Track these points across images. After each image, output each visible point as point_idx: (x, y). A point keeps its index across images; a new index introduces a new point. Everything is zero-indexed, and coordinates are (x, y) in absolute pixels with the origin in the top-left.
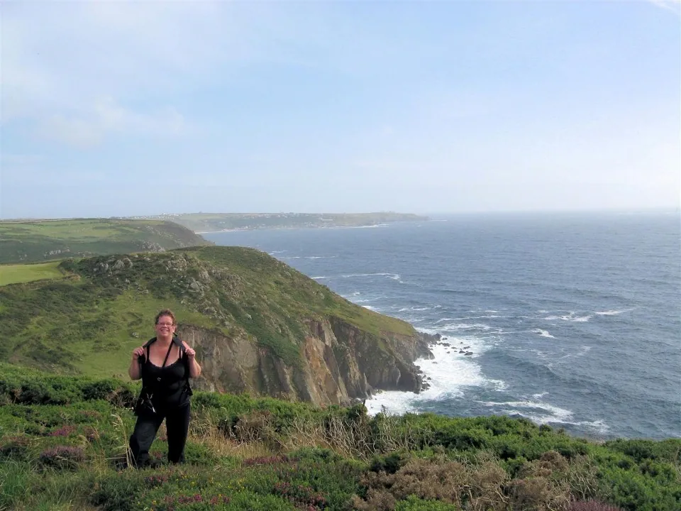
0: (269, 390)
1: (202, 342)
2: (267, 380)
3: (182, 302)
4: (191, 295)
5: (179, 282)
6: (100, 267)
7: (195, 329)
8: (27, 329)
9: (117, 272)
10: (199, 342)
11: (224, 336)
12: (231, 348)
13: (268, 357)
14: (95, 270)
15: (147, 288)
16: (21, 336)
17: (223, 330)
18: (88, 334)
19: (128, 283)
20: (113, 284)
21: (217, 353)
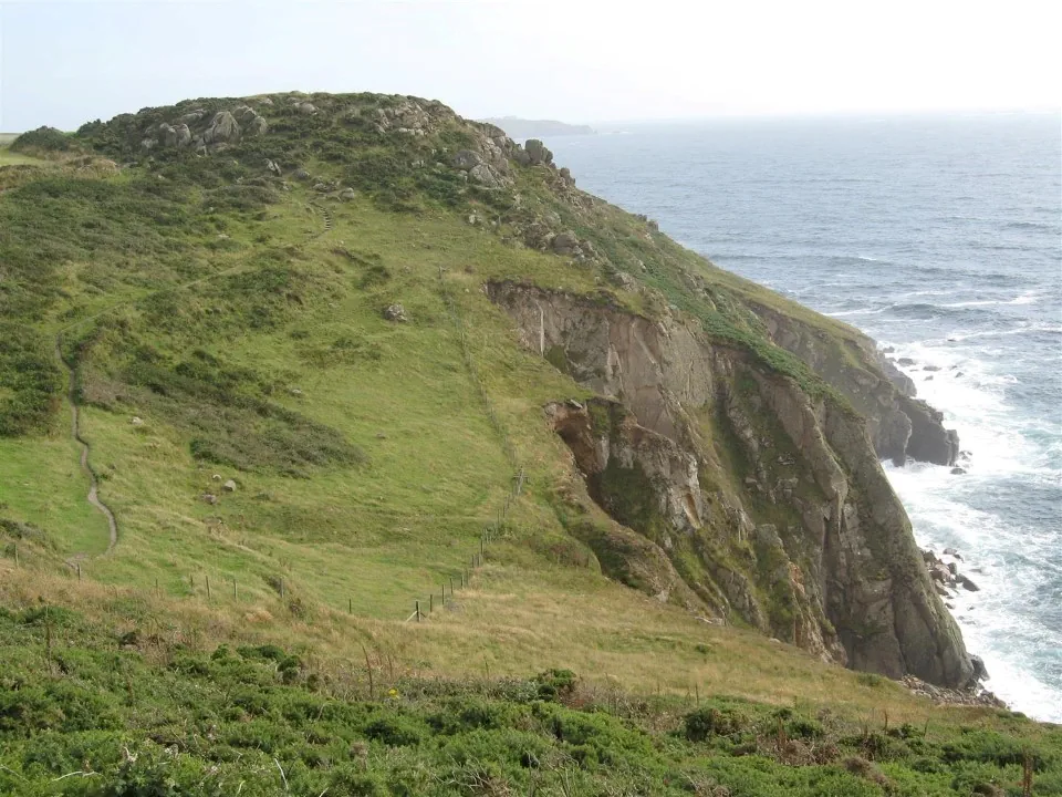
0: (764, 475)
1: (564, 334)
2: (755, 444)
3: (472, 219)
4: (487, 198)
5: (434, 165)
6: (162, 135)
7: (542, 297)
8: (66, 296)
9: (222, 147)
10: (555, 336)
11: (633, 316)
12: (652, 350)
13: (743, 376)
14: (147, 143)
15: (346, 184)
16: (60, 318)
17: (622, 296)
18: (261, 313)
19: (276, 173)
20: (229, 177)
21: (615, 368)
